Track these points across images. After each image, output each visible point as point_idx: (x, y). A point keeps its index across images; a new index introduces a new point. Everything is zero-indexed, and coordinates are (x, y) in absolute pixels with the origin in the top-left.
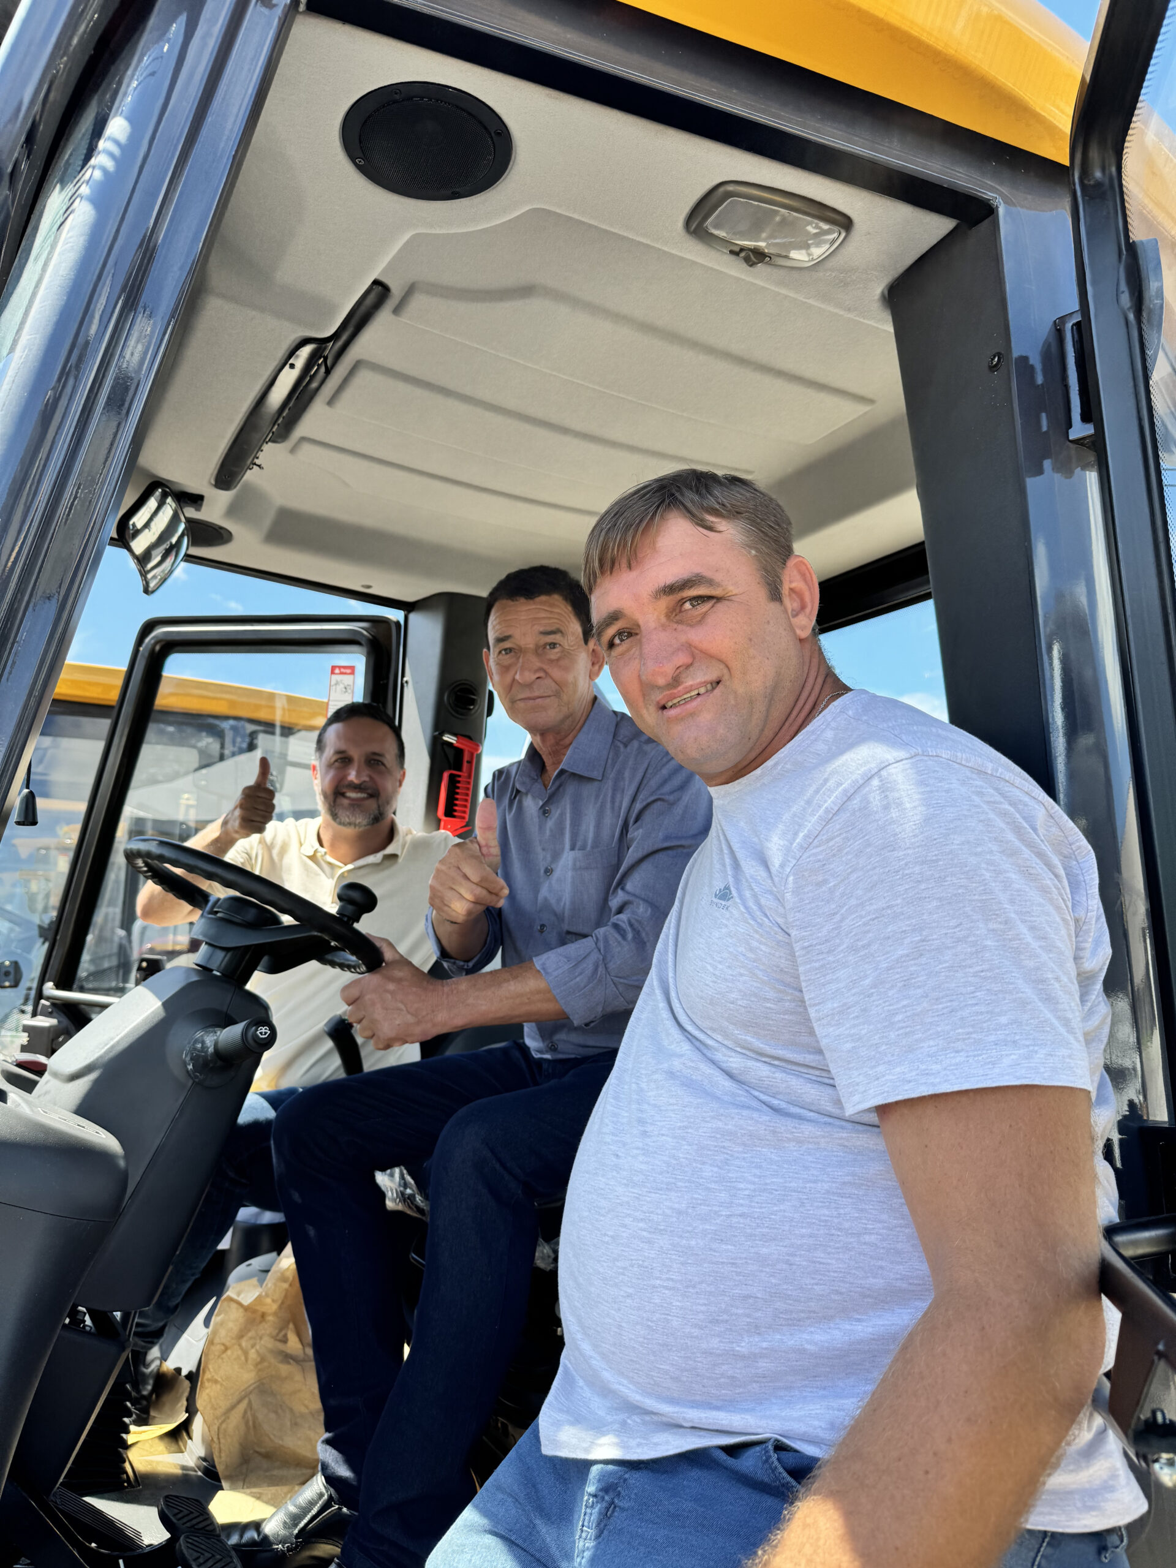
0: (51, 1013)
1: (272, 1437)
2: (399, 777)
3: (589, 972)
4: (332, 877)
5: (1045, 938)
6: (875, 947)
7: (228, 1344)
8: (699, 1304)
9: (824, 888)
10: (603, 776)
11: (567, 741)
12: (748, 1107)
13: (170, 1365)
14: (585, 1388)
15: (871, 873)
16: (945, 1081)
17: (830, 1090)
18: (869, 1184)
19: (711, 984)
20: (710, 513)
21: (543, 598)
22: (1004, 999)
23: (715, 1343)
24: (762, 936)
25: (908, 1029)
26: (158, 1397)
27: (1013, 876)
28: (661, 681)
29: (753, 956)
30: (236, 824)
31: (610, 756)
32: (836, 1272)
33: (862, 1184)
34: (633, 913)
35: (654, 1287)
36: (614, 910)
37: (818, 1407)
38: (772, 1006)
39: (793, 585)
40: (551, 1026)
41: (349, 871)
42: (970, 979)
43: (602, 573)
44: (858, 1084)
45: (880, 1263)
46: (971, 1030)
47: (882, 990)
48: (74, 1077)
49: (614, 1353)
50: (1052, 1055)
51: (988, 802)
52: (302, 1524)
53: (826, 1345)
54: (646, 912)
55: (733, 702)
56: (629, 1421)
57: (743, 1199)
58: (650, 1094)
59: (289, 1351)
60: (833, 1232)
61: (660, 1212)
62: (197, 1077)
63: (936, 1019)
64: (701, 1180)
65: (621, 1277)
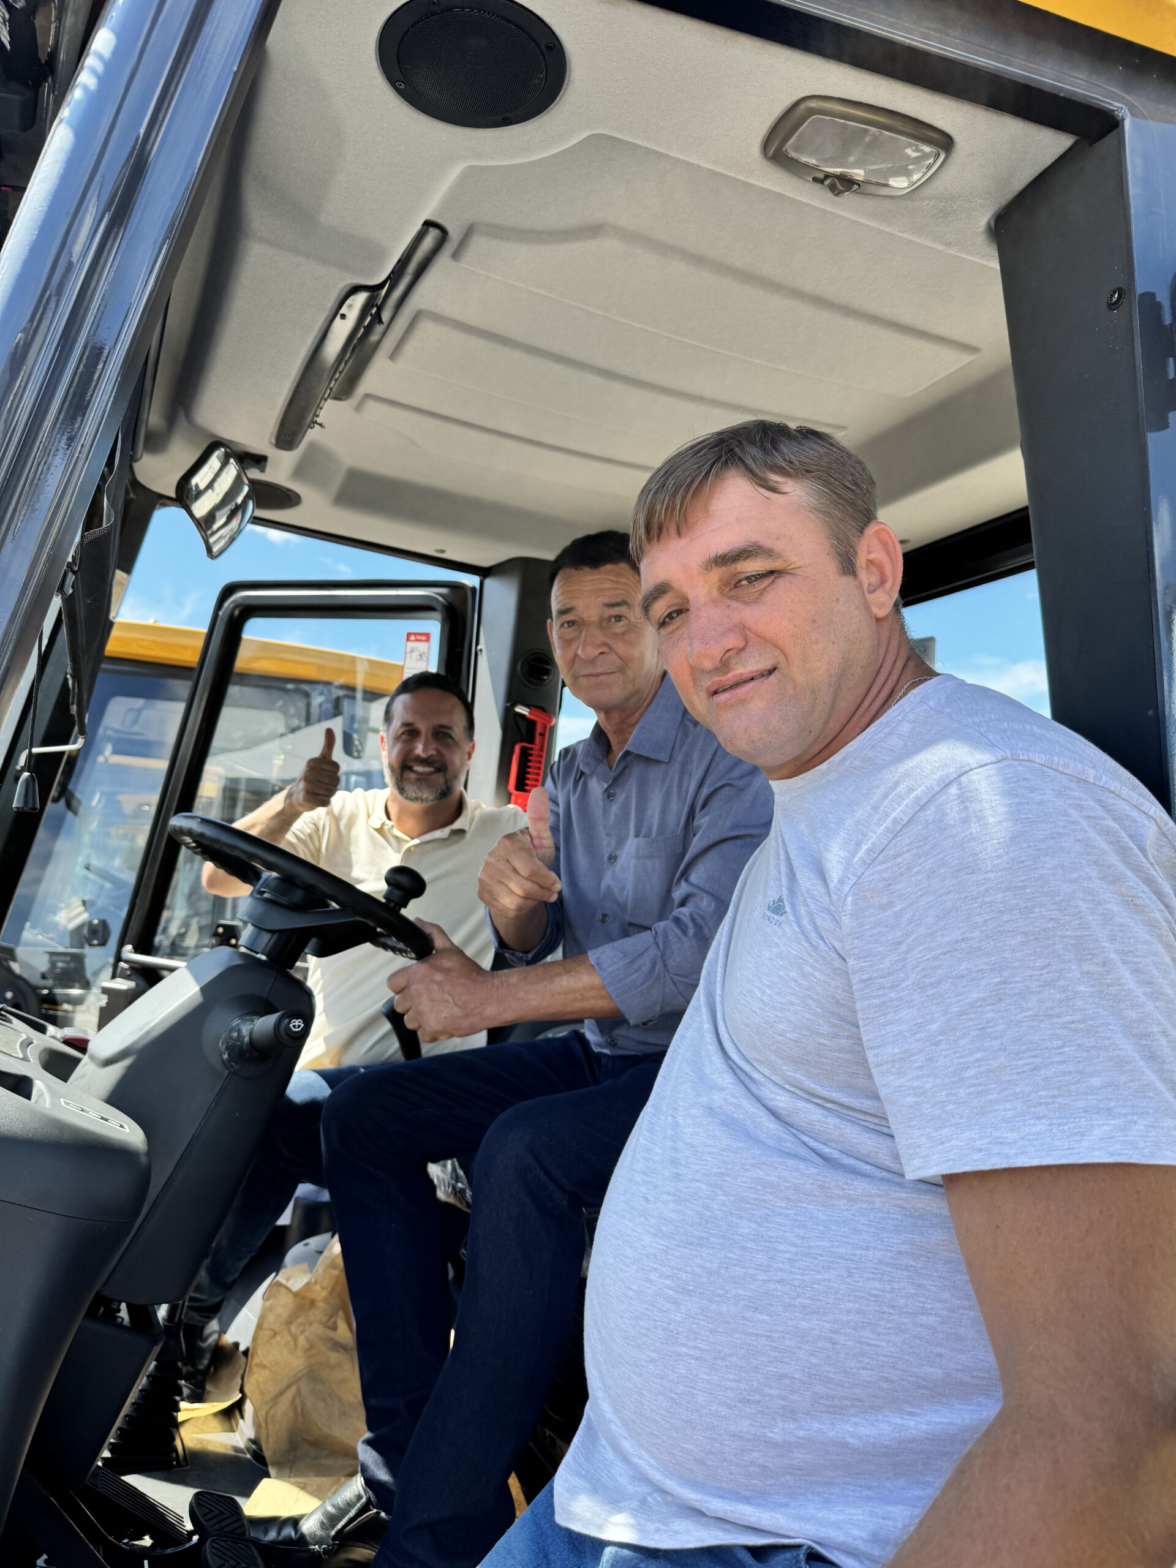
0: (129, 975)
1: (320, 1425)
2: (467, 749)
3: (646, 969)
4: (399, 852)
5: (1152, 983)
6: (944, 986)
7: (277, 1329)
8: (728, 1380)
9: (889, 912)
10: (670, 758)
11: (633, 719)
12: (795, 1156)
13: (229, 1338)
14: (608, 1448)
15: (944, 898)
16: (1023, 1153)
17: (887, 1142)
18: (930, 1255)
19: (758, 1011)
20: (775, 472)
21: (609, 567)
22: (1098, 1057)
23: (744, 1425)
24: (816, 961)
25: (980, 1088)
26: (216, 1370)
27: (1115, 908)
28: (708, 665)
29: (806, 983)
30: (300, 796)
31: (679, 737)
32: (885, 1356)
33: (922, 1255)
34: (697, 907)
35: (679, 1355)
36: (676, 902)
37: (860, 1512)
38: (826, 1042)
39: (872, 556)
40: (610, 1022)
41: (416, 846)
42: (1057, 1031)
43: (649, 539)
44: (919, 1147)
45: (938, 1350)
46: (1056, 1093)
47: (952, 1038)
48: (108, 1062)
49: (634, 1422)
50: (1154, 1127)
51: (1089, 818)
52: (339, 1526)
53: (872, 1440)
54: (710, 906)
55: (791, 692)
56: (649, 1499)
57: (783, 1262)
58: (686, 1130)
59: (338, 1339)
60: (885, 1309)
61: (689, 1269)
62: (232, 1067)
63: (1015, 1077)
64: (737, 1237)
65: (644, 1339)
